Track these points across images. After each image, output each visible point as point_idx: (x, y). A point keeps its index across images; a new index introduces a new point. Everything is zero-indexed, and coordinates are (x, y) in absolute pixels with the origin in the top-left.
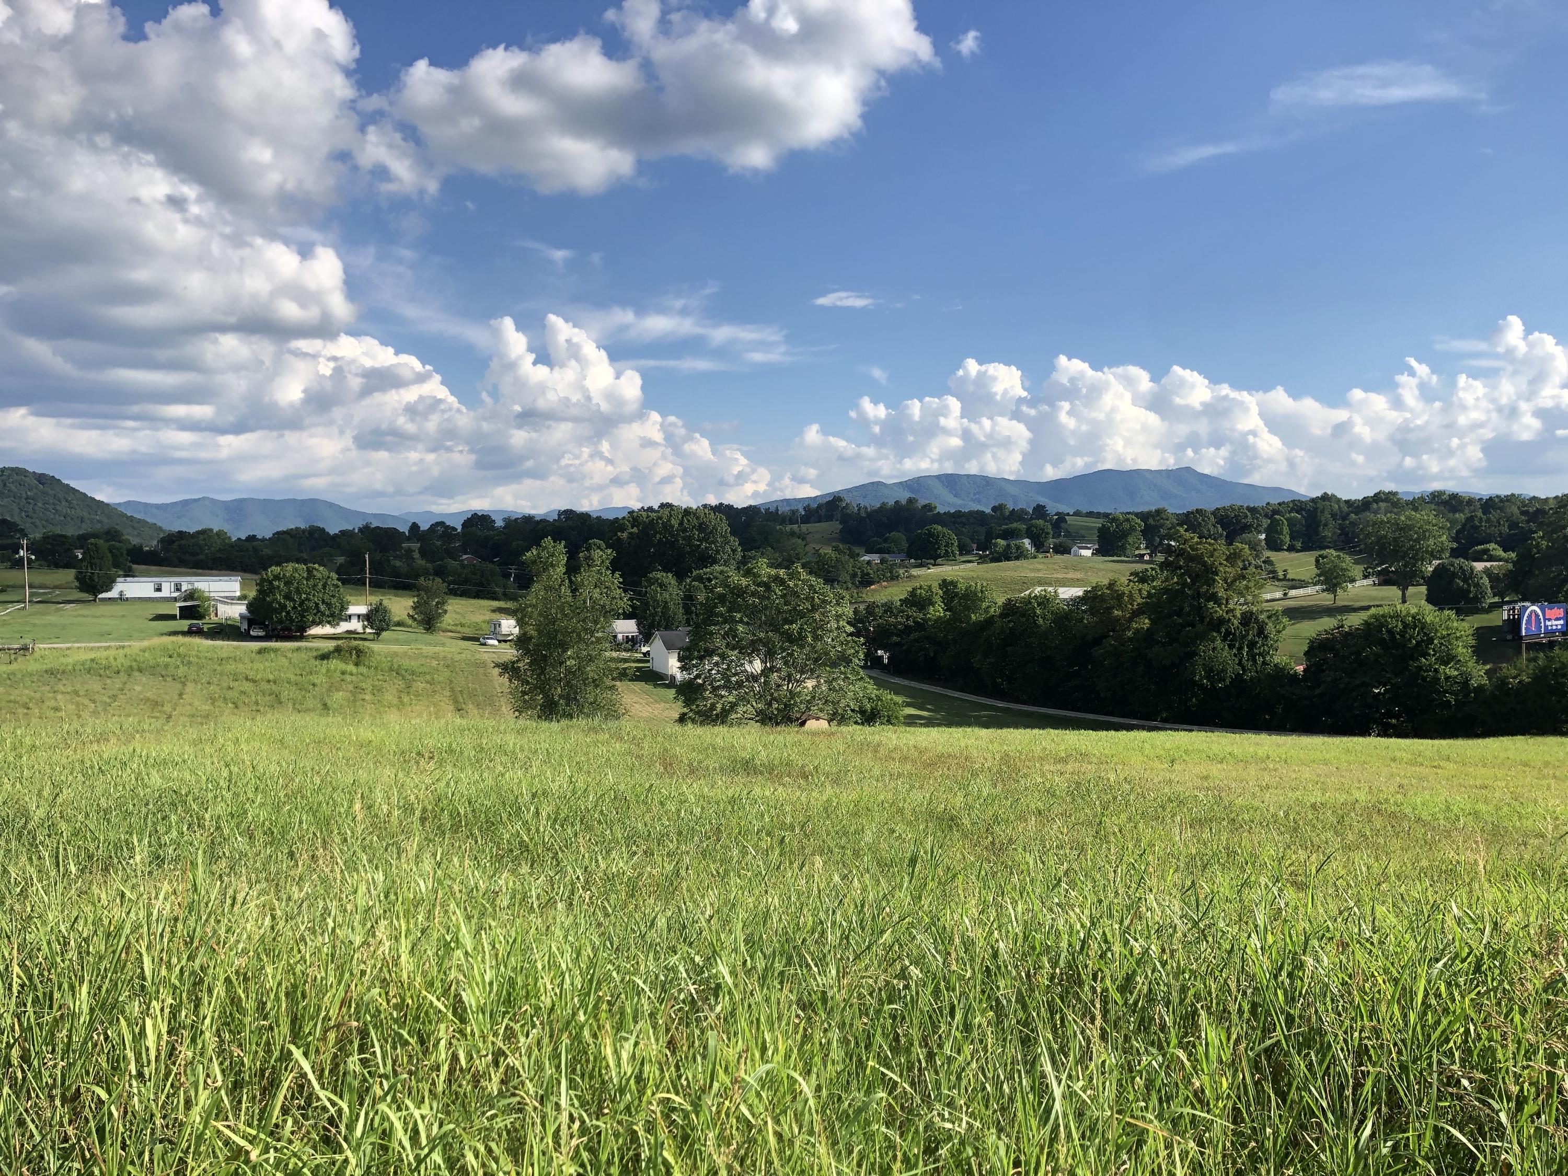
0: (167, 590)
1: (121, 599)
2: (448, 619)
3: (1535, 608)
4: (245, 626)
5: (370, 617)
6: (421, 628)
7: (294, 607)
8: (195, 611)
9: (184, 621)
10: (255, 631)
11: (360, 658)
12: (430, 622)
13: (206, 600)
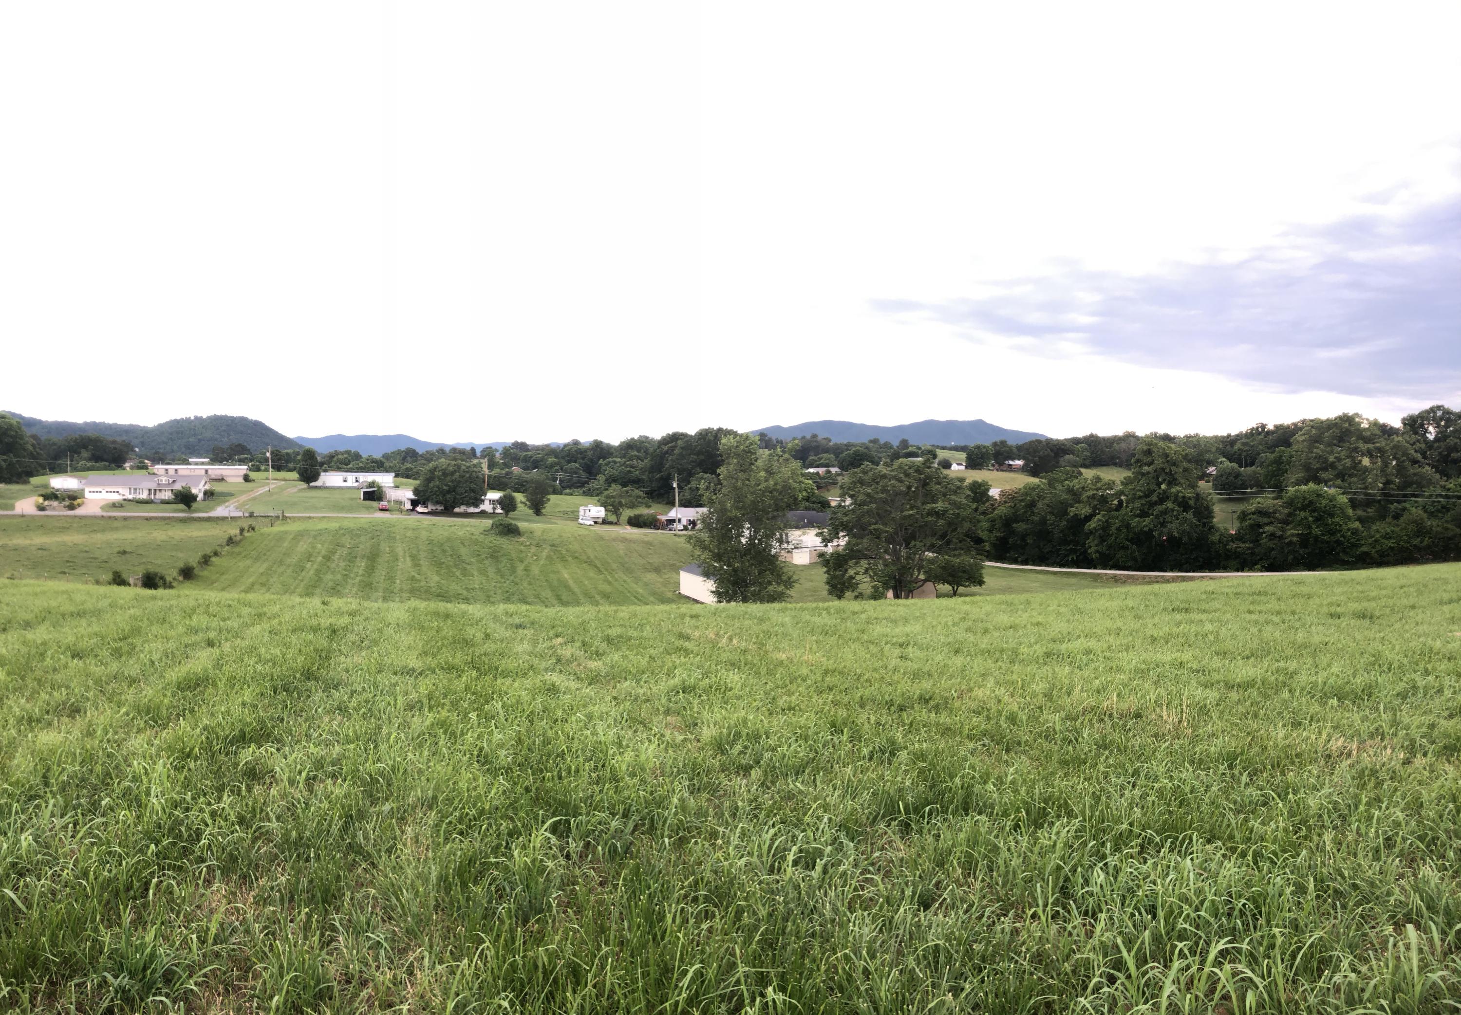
0: (350, 483)
1: (322, 488)
4: (408, 506)
5: (500, 502)
6: (531, 512)
7: (449, 492)
8: (374, 495)
9: (368, 503)
10: (420, 509)
11: (510, 531)
12: (537, 507)
13: (380, 488)
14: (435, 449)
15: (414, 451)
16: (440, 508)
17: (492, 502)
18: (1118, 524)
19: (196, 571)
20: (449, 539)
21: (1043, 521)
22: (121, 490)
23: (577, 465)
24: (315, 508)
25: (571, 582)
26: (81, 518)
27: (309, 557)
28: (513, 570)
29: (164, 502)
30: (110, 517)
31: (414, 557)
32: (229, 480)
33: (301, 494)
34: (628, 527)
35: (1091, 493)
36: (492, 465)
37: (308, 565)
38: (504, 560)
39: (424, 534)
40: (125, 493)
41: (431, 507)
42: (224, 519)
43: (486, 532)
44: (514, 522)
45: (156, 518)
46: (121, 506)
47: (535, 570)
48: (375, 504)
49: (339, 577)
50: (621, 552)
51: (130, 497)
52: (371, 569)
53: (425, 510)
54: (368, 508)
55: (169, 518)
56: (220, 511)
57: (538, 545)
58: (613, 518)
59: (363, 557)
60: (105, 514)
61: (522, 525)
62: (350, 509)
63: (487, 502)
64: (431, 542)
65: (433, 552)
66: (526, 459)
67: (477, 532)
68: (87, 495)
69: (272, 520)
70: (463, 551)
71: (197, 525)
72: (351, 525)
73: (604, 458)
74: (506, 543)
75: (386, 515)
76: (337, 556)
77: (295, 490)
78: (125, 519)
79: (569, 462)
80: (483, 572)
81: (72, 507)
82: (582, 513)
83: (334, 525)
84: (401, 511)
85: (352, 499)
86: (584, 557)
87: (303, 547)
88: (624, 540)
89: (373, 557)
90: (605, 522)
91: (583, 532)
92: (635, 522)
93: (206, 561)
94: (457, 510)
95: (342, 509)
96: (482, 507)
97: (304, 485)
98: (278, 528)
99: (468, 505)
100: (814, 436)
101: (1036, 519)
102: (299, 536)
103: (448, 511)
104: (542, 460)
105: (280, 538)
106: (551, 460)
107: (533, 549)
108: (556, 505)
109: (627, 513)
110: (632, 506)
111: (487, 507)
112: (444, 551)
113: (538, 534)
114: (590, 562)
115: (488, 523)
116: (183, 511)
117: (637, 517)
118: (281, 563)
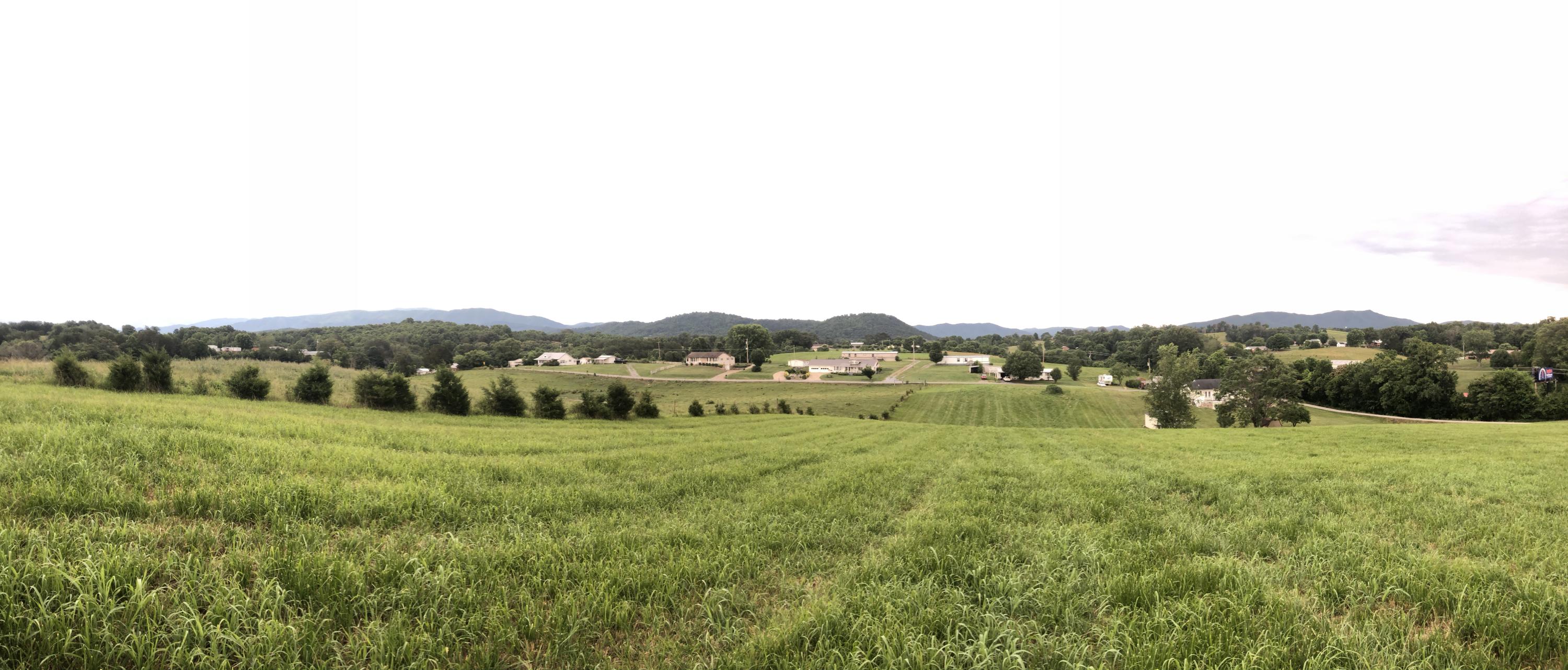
0: (962, 361)
1: (945, 365)
2: (1080, 376)
3: (1543, 369)
4: (999, 377)
5: (1052, 374)
6: (1070, 378)
7: (1022, 369)
8: (977, 369)
9: (974, 374)
10: (1006, 379)
11: (1057, 391)
12: (1074, 375)
13: (981, 365)
14: (1010, 334)
15: (999, 336)
16: (1017, 378)
17: (1048, 374)
18: (1397, 388)
19: (890, 415)
20: (1022, 397)
21: (1357, 385)
22: (830, 368)
23: (1102, 345)
24: (944, 379)
25: (1089, 420)
26: (812, 384)
27: (946, 407)
28: (1058, 413)
29: (855, 375)
30: (828, 384)
31: (1004, 407)
32: (887, 360)
33: (933, 369)
34: (1126, 388)
35: (1383, 369)
36: (1048, 346)
37: (947, 412)
38: (1053, 408)
39: (1009, 394)
40: (831, 369)
41: (1012, 377)
42: (892, 385)
43: (1043, 393)
44: (1059, 386)
45: (853, 384)
46: (831, 377)
47: (1070, 413)
48: (978, 375)
49: (964, 418)
50: (1118, 404)
51: (835, 372)
52: (981, 414)
53: (1009, 380)
54: (974, 378)
55: (860, 384)
56: (888, 380)
57: (1072, 399)
58: (1117, 382)
59: (976, 407)
60: (825, 382)
61: (1063, 387)
62: (964, 379)
63: (1044, 374)
64: (1013, 399)
65: (1014, 404)
66: (1071, 341)
67: (1038, 393)
68: (810, 370)
69: (920, 386)
70: (1031, 404)
71: (877, 388)
72: (967, 389)
73: (1120, 340)
74: (1054, 398)
75: (986, 382)
76: (961, 408)
77: (928, 366)
78: (836, 384)
79: (1097, 343)
80: (1042, 415)
81: (805, 378)
82: (1100, 379)
83: (957, 389)
84: (995, 380)
85: (964, 372)
86: (1097, 406)
87: (942, 401)
88: (1120, 396)
89: (981, 407)
90: (1113, 384)
91: (1098, 391)
92: (1130, 385)
93: (893, 409)
94: (1026, 379)
95: (959, 379)
96: (1041, 377)
97: (934, 363)
98: (924, 391)
99: (1033, 376)
100: (1258, 323)
101: (1353, 383)
102: (939, 395)
103: (1021, 380)
104: (1082, 341)
105: (928, 396)
106: (1087, 341)
107: (1070, 401)
108: (1086, 374)
109: (1126, 379)
110: (1128, 375)
111: (1044, 377)
112: (1020, 404)
113: (1073, 392)
114: (1100, 409)
115: (1045, 386)
116: (867, 380)
117: (1131, 382)
118: (931, 411)
